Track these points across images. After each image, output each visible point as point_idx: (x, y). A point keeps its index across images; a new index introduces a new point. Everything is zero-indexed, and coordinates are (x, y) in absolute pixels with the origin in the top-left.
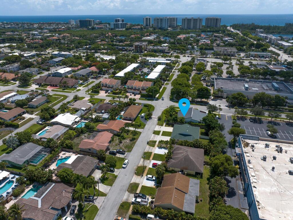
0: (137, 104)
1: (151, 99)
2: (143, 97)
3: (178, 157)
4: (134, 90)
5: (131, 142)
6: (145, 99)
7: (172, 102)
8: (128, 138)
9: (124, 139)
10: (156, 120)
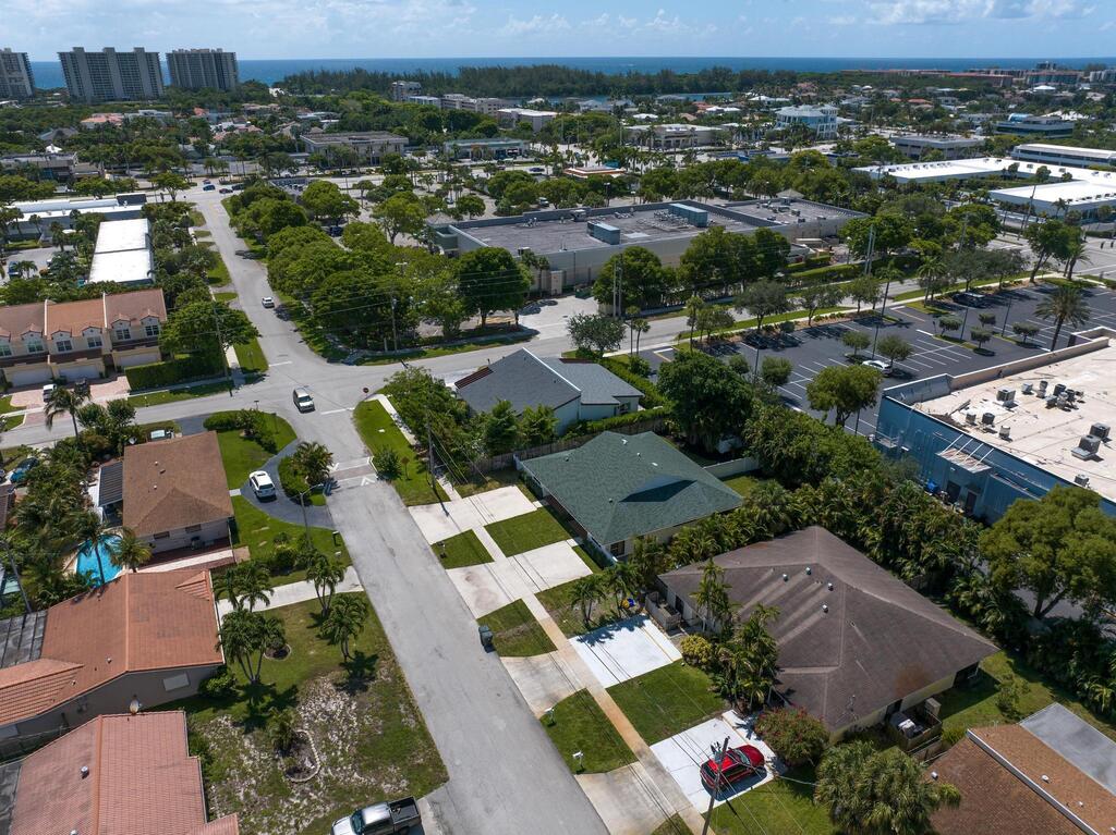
0: (161, 433)
1: (209, 382)
2: (151, 387)
3: (806, 635)
4: (56, 359)
5: (371, 697)
6: (175, 392)
7: (349, 364)
8: (312, 675)
9: (288, 699)
10: (370, 479)
